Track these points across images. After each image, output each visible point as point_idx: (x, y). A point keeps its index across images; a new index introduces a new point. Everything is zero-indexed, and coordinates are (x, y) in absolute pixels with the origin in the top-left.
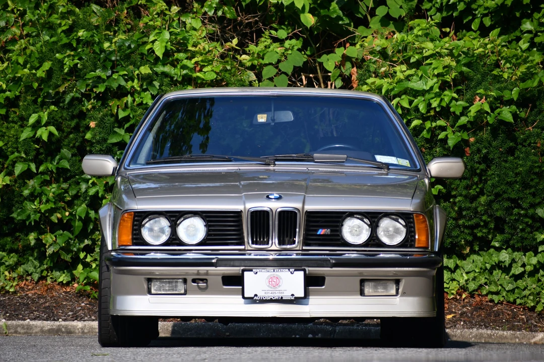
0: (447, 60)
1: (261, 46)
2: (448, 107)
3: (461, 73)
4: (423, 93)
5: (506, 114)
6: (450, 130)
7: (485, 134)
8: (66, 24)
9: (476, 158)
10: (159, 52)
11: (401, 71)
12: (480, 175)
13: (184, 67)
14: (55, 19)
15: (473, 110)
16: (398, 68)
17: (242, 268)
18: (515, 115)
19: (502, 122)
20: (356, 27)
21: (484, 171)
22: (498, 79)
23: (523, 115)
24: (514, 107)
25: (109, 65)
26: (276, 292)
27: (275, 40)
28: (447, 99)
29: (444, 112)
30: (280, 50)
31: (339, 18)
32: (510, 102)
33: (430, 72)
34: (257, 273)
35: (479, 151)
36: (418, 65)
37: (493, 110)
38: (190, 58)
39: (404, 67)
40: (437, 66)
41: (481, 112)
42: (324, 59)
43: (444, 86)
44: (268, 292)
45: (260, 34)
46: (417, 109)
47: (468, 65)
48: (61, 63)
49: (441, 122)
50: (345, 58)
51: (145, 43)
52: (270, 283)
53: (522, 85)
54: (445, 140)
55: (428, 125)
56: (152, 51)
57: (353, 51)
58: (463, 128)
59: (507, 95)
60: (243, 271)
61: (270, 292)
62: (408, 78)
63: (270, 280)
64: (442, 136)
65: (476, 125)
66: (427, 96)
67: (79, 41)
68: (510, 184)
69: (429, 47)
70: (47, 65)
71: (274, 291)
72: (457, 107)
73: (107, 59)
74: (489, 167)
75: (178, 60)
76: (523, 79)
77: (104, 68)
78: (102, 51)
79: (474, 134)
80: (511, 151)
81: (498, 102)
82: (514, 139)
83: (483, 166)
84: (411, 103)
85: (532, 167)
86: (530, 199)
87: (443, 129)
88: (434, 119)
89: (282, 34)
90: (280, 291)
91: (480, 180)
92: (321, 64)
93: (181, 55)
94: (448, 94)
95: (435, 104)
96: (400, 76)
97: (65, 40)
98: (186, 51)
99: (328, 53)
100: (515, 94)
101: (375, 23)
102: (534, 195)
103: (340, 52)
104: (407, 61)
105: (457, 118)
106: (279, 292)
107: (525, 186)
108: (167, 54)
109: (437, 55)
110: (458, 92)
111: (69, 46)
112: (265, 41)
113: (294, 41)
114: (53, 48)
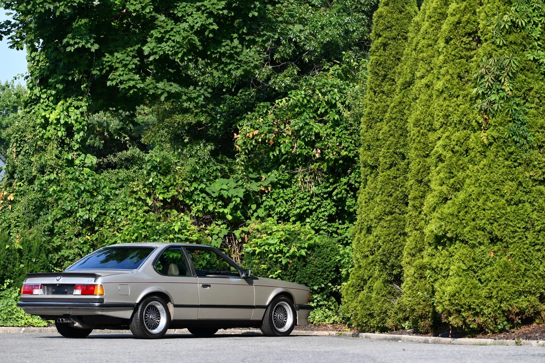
0: (282, 233)
1: (212, 227)
2: (282, 250)
3: (287, 237)
4: (273, 244)
5: (303, 252)
6: (283, 258)
7: (296, 260)
8: (142, 220)
9: (292, 268)
10: (177, 230)
11: (264, 236)
12: (294, 274)
13: (185, 235)
14: (138, 218)
15: (291, 251)
16: (263, 235)
18: (306, 253)
19: (302, 256)
20: (246, 220)
21: (295, 273)
22: (299, 239)
23: (309, 252)
24: (306, 250)
25: (159, 234)
27: (217, 225)
28: (282, 247)
29: (281, 252)
30: (219, 229)
31: (240, 217)
32: (304, 248)
33: (275, 237)
35: (293, 266)
36: (271, 234)
37: (298, 251)
38: (188, 232)
39: (265, 235)
40: (279, 235)
41: (294, 252)
42: (235, 232)
43: (281, 242)
45: (211, 223)
46: (271, 250)
47: (289, 234)
48: (141, 234)
49: (280, 255)
50: (243, 232)
51: (171, 226)
53: (309, 242)
54: (281, 262)
55: (275, 256)
56: (174, 229)
57: (245, 229)
58: (288, 257)
59: (303, 245)
62: (267, 239)
64: (280, 260)
65: (293, 256)
66: (275, 246)
67: (147, 226)
68: (304, 278)
69: (275, 228)
70: (136, 235)
72: (285, 250)
73: (158, 232)
74: (297, 271)
75: (183, 233)
76: (309, 240)
77: (157, 236)
78: (156, 229)
79: (292, 259)
80: (304, 266)
81: (300, 248)
82: (306, 262)
83: (295, 271)
84: (269, 248)
85: (312, 271)
86: (311, 283)
87: (280, 257)
88: (277, 254)
89: (219, 223)
91: (294, 276)
92: (234, 234)
93: (184, 231)
94: (283, 245)
95: (277, 248)
96: (264, 238)
97: (142, 226)
98: (186, 229)
99: (236, 230)
100: (306, 245)
101: (253, 219)
102: (313, 281)
103: (241, 229)
104: (267, 233)
105: (286, 254)
107: (310, 278)
108: (180, 230)
109: (278, 231)
110: (285, 244)
111: (144, 228)
112: (213, 225)
113: (224, 225)
114: (138, 228)
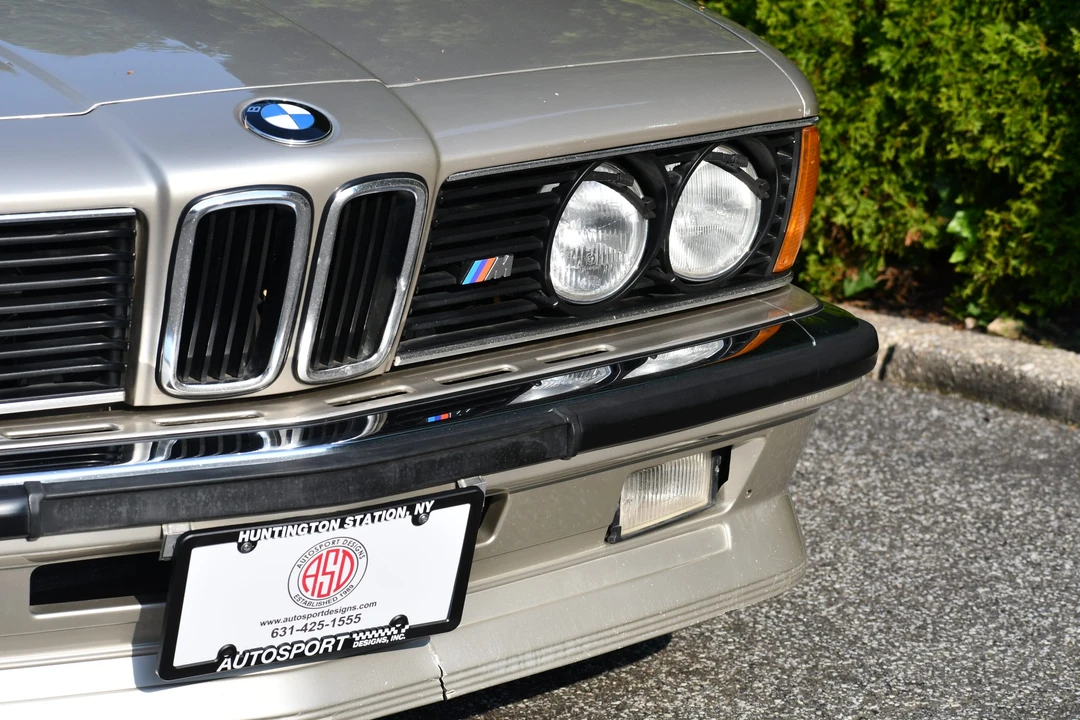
17: (175, 530)
26: (328, 619)
34: (253, 544)
44: (288, 625)
52: (310, 582)
60: (185, 546)
61: (299, 624)
63: (312, 571)
71: (317, 620)
90: (344, 611)
106: (338, 616)
